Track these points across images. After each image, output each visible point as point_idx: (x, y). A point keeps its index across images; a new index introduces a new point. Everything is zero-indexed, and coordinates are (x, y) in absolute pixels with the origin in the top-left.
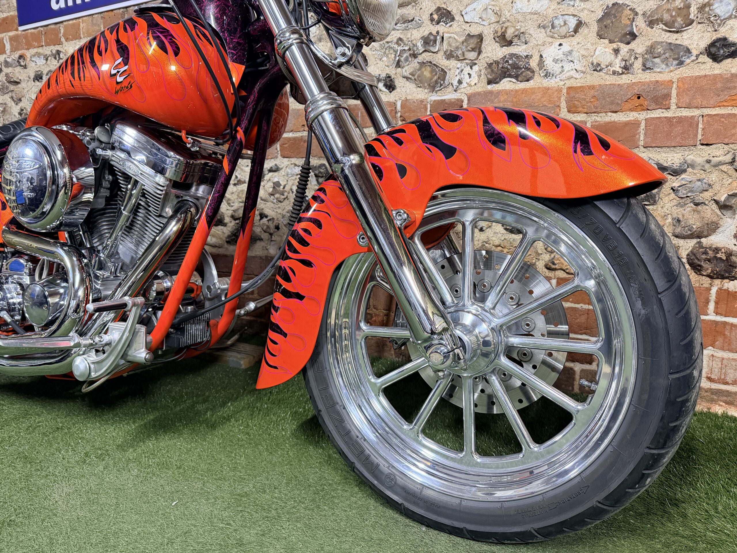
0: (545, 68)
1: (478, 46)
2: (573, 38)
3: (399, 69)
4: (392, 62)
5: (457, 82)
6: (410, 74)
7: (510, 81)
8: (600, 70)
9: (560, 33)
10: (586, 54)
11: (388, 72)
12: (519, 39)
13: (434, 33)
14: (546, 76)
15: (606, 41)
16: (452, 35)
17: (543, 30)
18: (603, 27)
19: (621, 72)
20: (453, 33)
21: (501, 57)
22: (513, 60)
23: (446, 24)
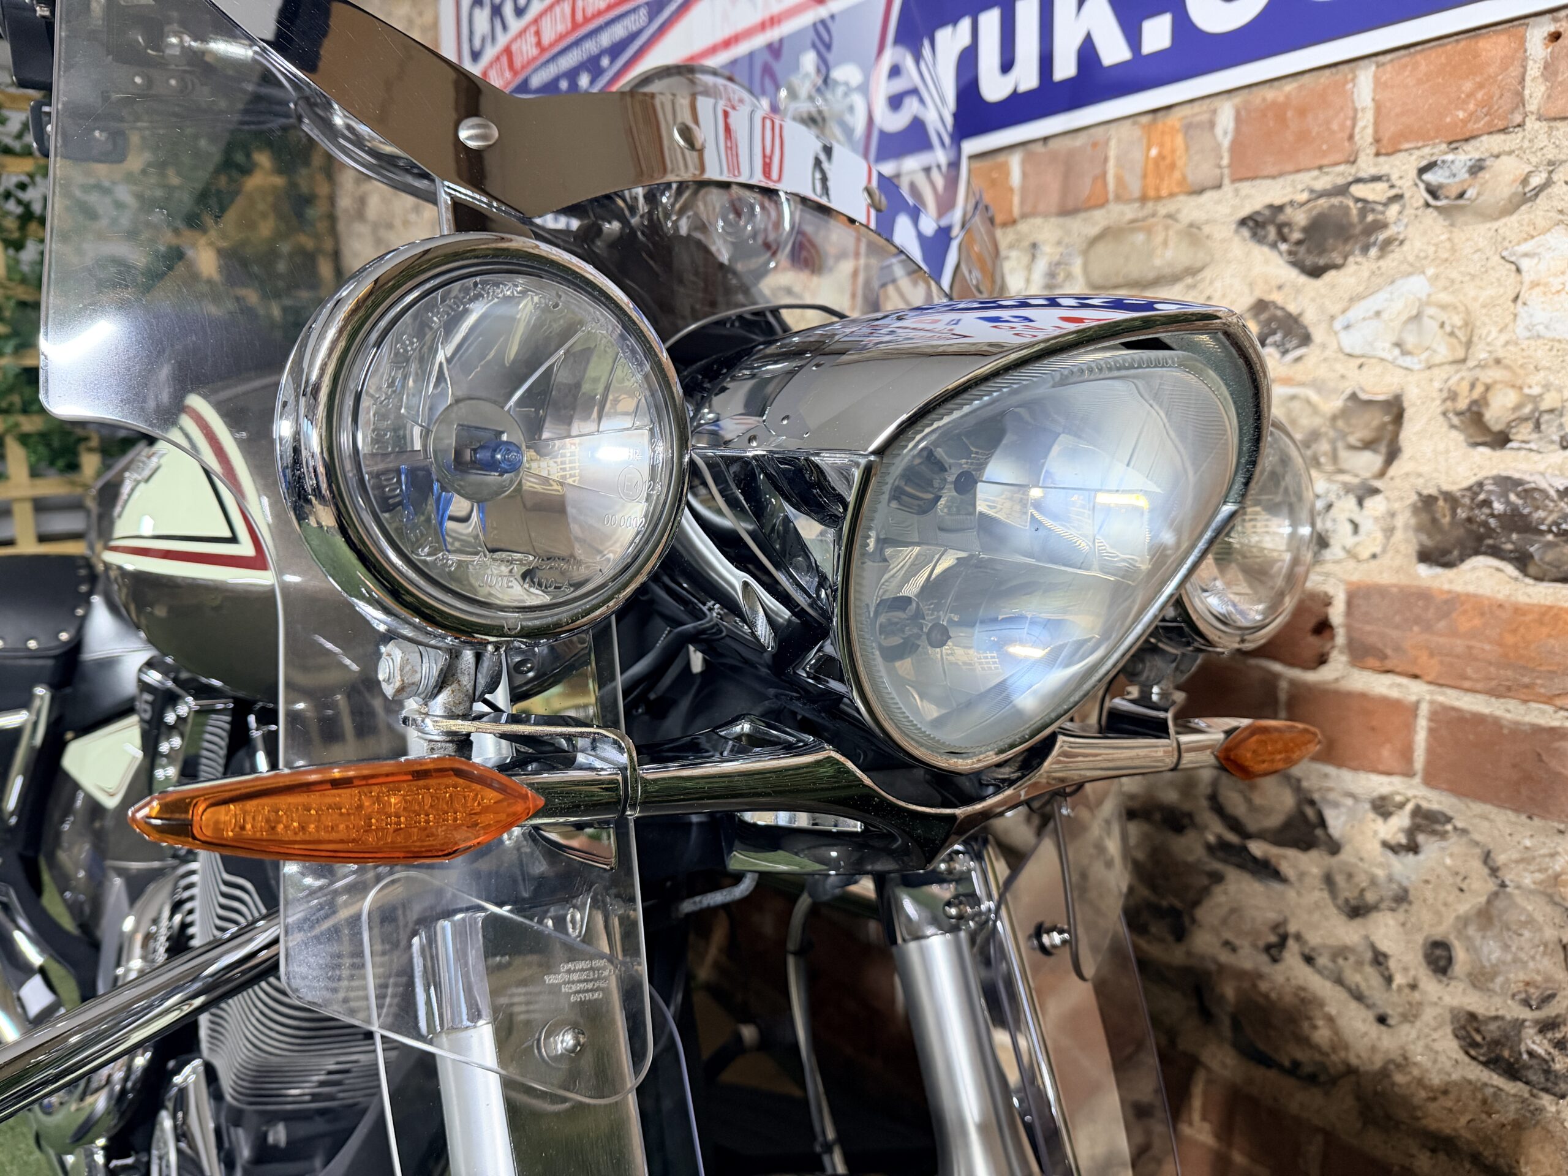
1: (1387, 435)
7: (1497, 570)
12: (1538, 430)
16: (1300, 391)
20: (1302, 384)
21: (1466, 484)
22: (1508, 502)
23: (1285, 352)
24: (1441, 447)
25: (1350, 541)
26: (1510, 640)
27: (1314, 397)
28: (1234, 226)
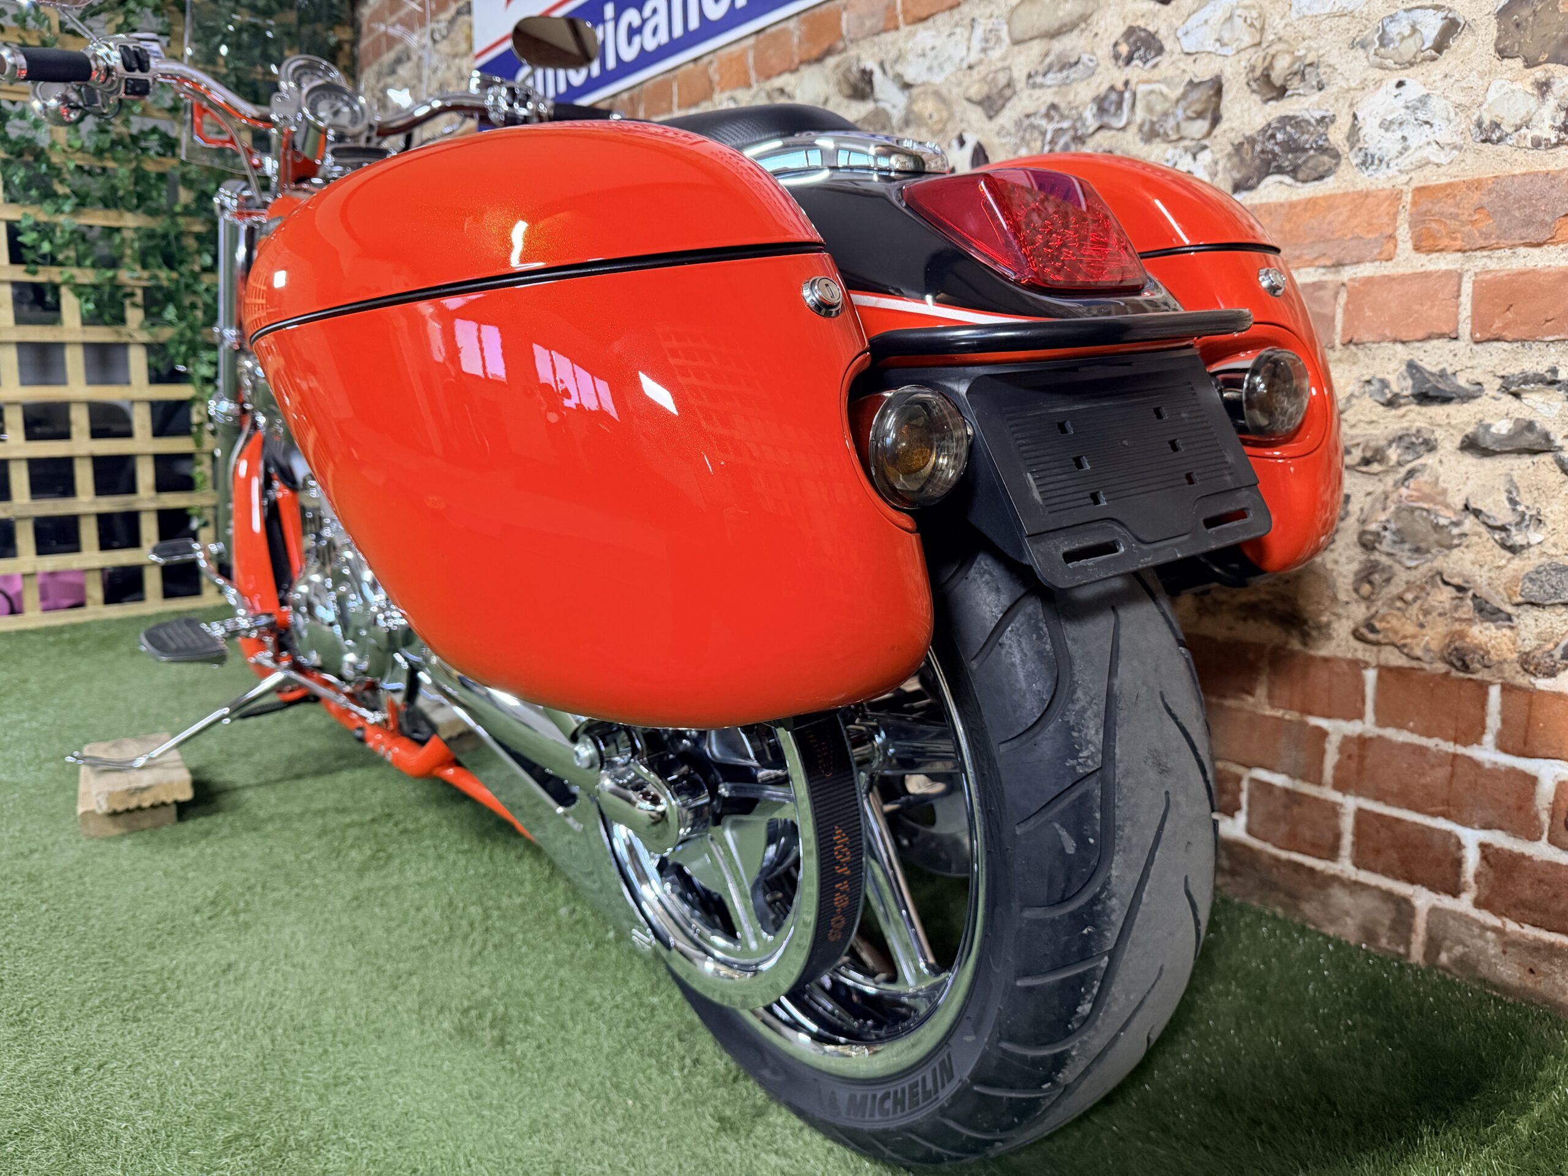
0: (1360, 145)
1: (1212, 106)
2: (1432, 65)
7: (1281, 183)
8: (1500, 140)
9: (1401, 55)
10: (1464, 100)
12: (1303, 78)
13: (1120, 86)
14: (1364, 163)
15: (1518, 63)
16: (1156, 87)
17: (1361, 53)
18: (1512, 28)
19: (1554, 140)
20: (1158, 82)
21: (1259, 128)
22: (1286, 132)
23: (1145, 63)
24: (1246, 106)
26: (1287, 227)
27: (1164, 89)
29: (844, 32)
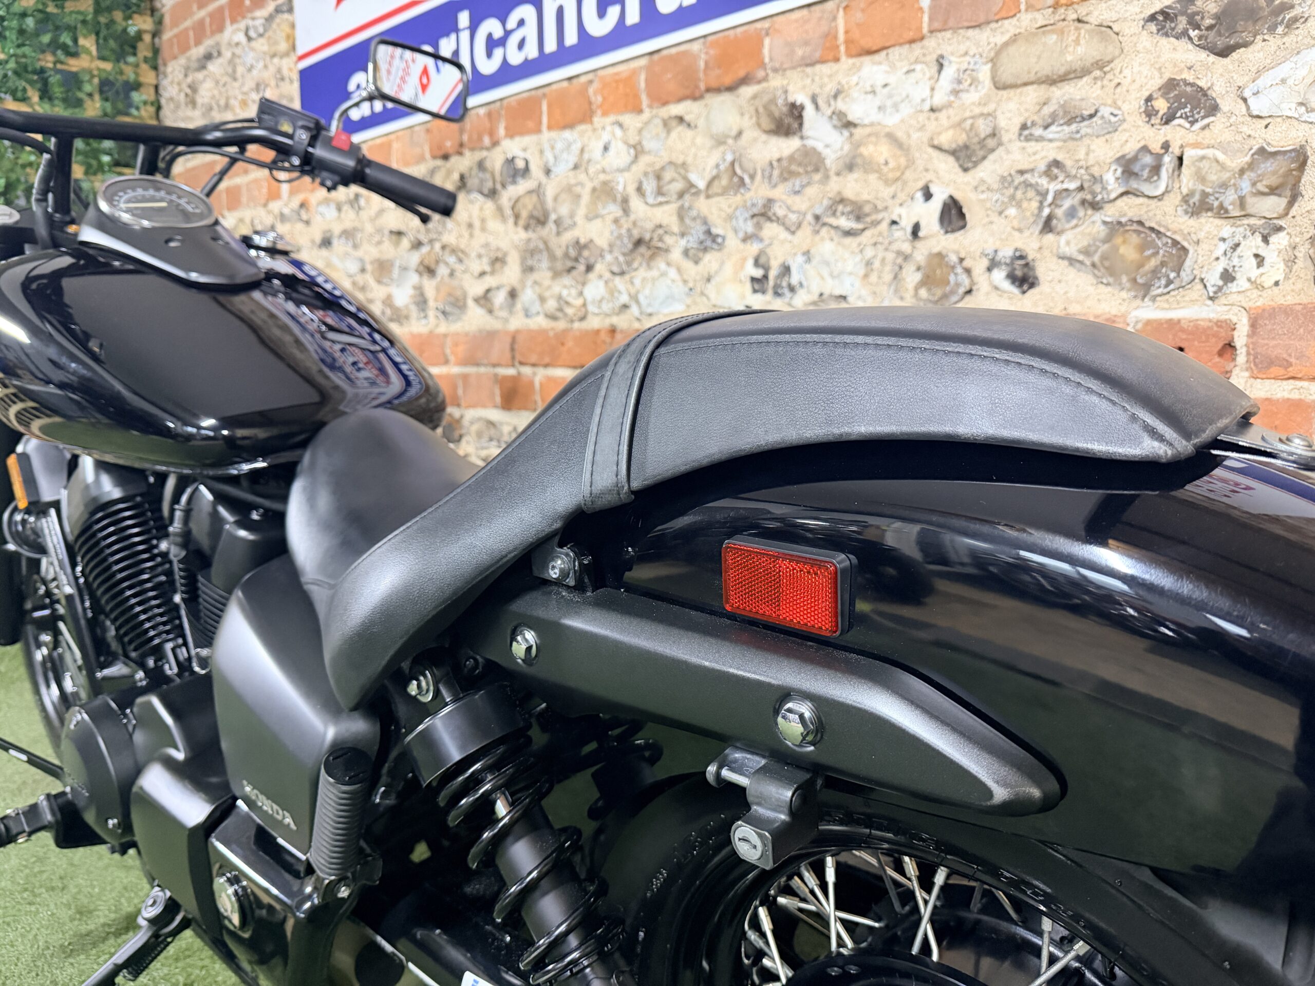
1: (1291, 180)
3: (1050, 237)
4: (1032, 220)
5: (1218, 275)
6: (1080, 252)
11: (1019, 245)
13: (1156, 147)
16: (1210, 152)
20: (1211, 146)
23: (1192, 123)
25: (1254, 273)
27: (1221, 157)
28: (1142, 23)
29: (767, 60)
